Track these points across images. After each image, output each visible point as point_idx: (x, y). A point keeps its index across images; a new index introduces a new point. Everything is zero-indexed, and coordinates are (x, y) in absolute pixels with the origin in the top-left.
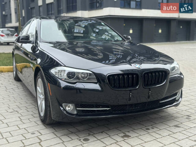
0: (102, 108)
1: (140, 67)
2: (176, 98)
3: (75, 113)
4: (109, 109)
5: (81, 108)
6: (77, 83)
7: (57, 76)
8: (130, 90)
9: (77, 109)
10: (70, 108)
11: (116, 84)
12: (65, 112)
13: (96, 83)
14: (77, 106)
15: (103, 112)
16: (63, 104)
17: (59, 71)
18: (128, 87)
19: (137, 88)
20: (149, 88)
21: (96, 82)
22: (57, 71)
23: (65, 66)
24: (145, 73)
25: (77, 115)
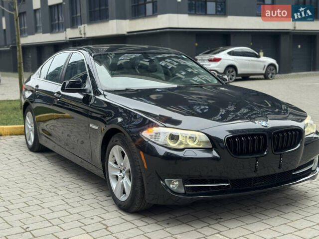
1: (267, 125)
3: (183, 191)
4: (228, 184)
5: (191, 184)
6: (186, 150)
7: (153, 140)
8: (256, 158)
9: (186, 185)
10: (175, 184)
11: (237, 149)
12: (168, 190)
13: (210, 149)
14: (185, 182)
15: (220, 189)
16: (166, 180)
17: (156, 134)
18: (253, 152)
19: (265, 153)
20: (281, 154)
21: (211, 147)
22: (153, 134)
23: (165, 127)
24: (275, 134)
25: (185, 194)
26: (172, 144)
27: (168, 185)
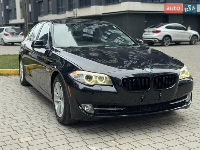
0: (117, 108)
1: (151, 71)
2: (185, 101)
3: (93, 112)
4: (123, 109)
5: (99, 108)
6: (95, 86)
7: (76, 79)
8: (142, 92)
9: (95, 109)
10: (88, 108)
11: (129, 87)
12: (83, 111)
13: (112, 86)
14: (94, 106)
15: (118, 112)
16: (82, 105)
17: (78, 75)
18: (141, 89)
19: (149, 90)
20: (160, 91)
21: (112, 84)
22: (76, 75)
23: (84, 70)
24: (156, 77)
25: (94, 114)
26: (87, 82)
27: (83, 108)
